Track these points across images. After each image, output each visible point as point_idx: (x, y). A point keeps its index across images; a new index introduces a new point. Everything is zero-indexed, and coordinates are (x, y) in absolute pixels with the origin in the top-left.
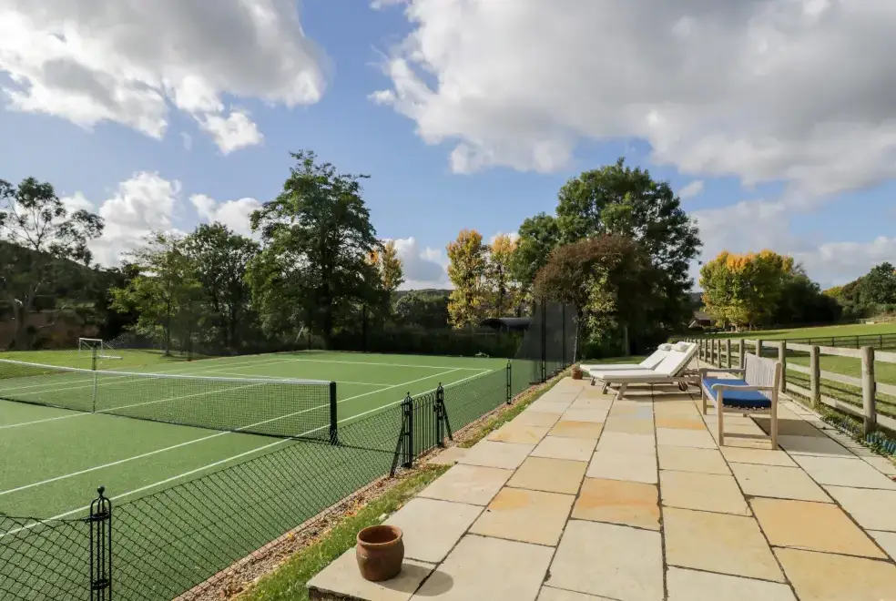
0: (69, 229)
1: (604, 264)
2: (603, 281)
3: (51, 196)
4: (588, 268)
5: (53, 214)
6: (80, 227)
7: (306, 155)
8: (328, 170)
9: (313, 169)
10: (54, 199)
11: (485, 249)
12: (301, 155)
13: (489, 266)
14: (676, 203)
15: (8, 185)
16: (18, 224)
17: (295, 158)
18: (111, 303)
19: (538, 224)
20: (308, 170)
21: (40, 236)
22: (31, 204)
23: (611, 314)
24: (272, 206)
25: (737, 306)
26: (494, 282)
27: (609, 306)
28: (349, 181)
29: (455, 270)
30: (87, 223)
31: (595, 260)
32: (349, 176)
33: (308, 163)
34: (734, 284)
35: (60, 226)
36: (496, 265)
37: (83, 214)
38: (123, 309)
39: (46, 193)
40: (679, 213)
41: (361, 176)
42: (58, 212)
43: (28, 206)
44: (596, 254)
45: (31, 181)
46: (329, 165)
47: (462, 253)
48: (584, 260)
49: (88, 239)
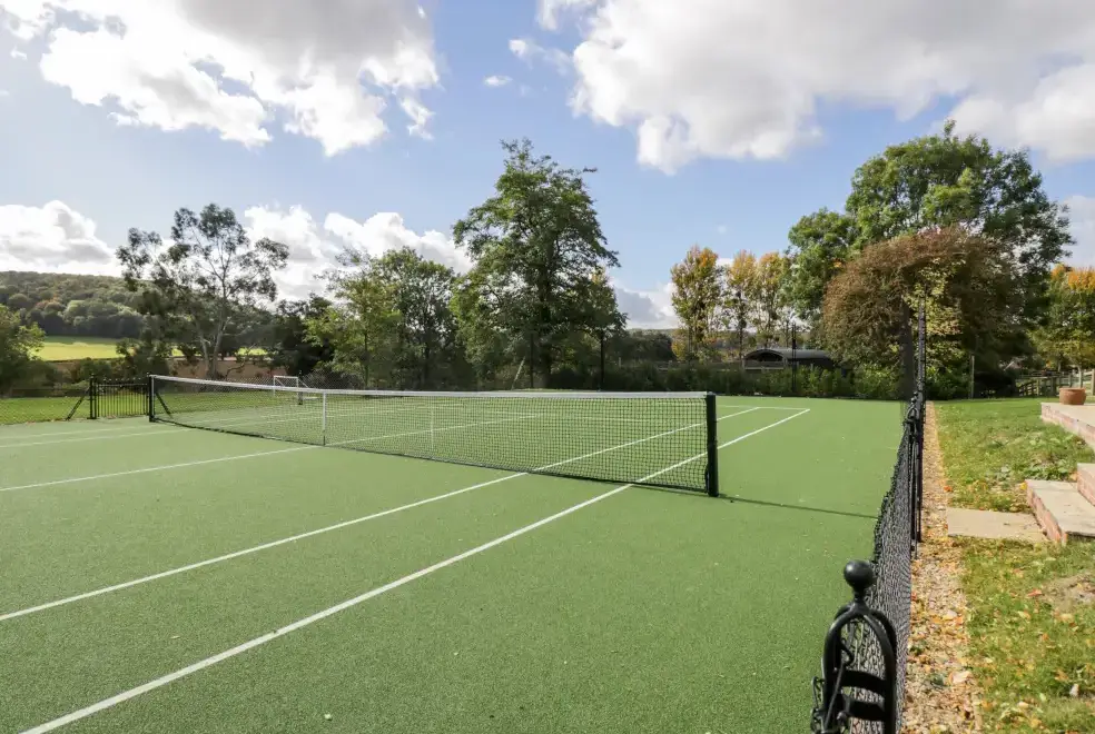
0: (252, 260)
1: (937, 268)
2: (937, 292)
3: (233, 224)
4: (911, 276)
5: (235, 242)
6: (263, 256)
7: (520, 147)
8: (547, 165)
9: (529, 165)
10: (236, 227)
11: (719, 271)
12: (515, 146)
13: (726, 293)
14: (1036, 183)
15: (190, 213)
16: (202, 256)
17: (507, 150)
18: (305, 335)
19: (818, 223)
20: (522, 166)
21: (225, 268)
22: (214, 234)
23: (950, 338)
24: (479, 213)
25: (1082, 340)
26: (731, 314)
27: (948, 327)
28: (571, 177)
29: (681, 299)
30: (271, 253)
31: (924, 263)
32: (571, 171)
33: (523, 157)
34: (1078, 309)
35: (243, 257)
36: (734, 292)
37: (266, 242)
38: (319, 342)
39: (227, 220)
40: (1038, 197)
41: (586, 170)
42: (241, 241)
43: (212, 235)
44: (922, 255)
45: (212, 208)
46: (548, 158)
47: (690, 278)
48: (907, 263)
49: (271, 269)
